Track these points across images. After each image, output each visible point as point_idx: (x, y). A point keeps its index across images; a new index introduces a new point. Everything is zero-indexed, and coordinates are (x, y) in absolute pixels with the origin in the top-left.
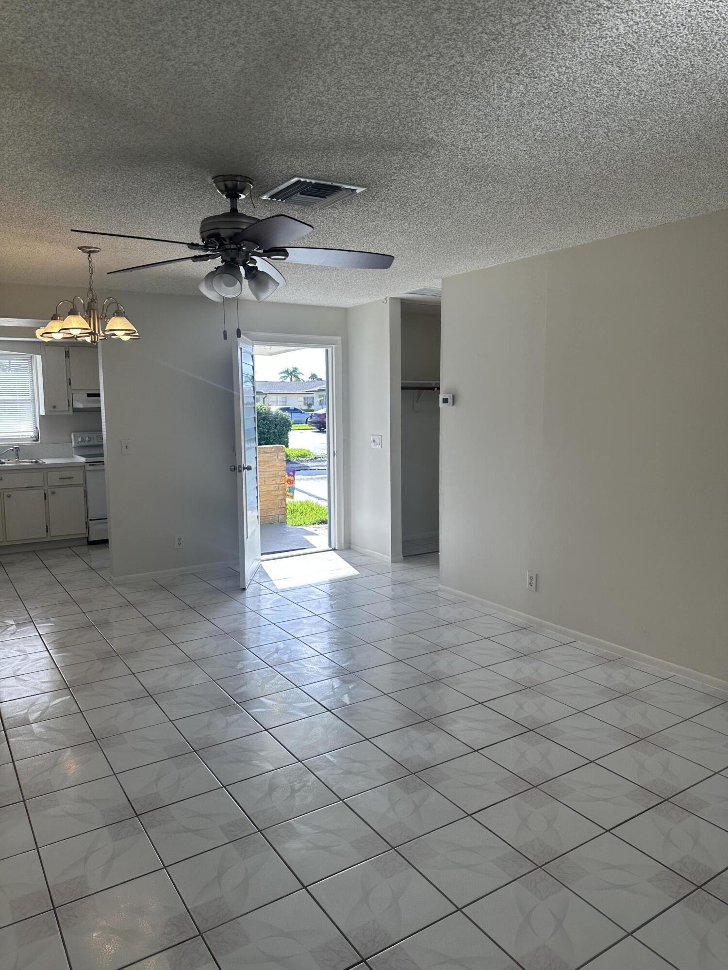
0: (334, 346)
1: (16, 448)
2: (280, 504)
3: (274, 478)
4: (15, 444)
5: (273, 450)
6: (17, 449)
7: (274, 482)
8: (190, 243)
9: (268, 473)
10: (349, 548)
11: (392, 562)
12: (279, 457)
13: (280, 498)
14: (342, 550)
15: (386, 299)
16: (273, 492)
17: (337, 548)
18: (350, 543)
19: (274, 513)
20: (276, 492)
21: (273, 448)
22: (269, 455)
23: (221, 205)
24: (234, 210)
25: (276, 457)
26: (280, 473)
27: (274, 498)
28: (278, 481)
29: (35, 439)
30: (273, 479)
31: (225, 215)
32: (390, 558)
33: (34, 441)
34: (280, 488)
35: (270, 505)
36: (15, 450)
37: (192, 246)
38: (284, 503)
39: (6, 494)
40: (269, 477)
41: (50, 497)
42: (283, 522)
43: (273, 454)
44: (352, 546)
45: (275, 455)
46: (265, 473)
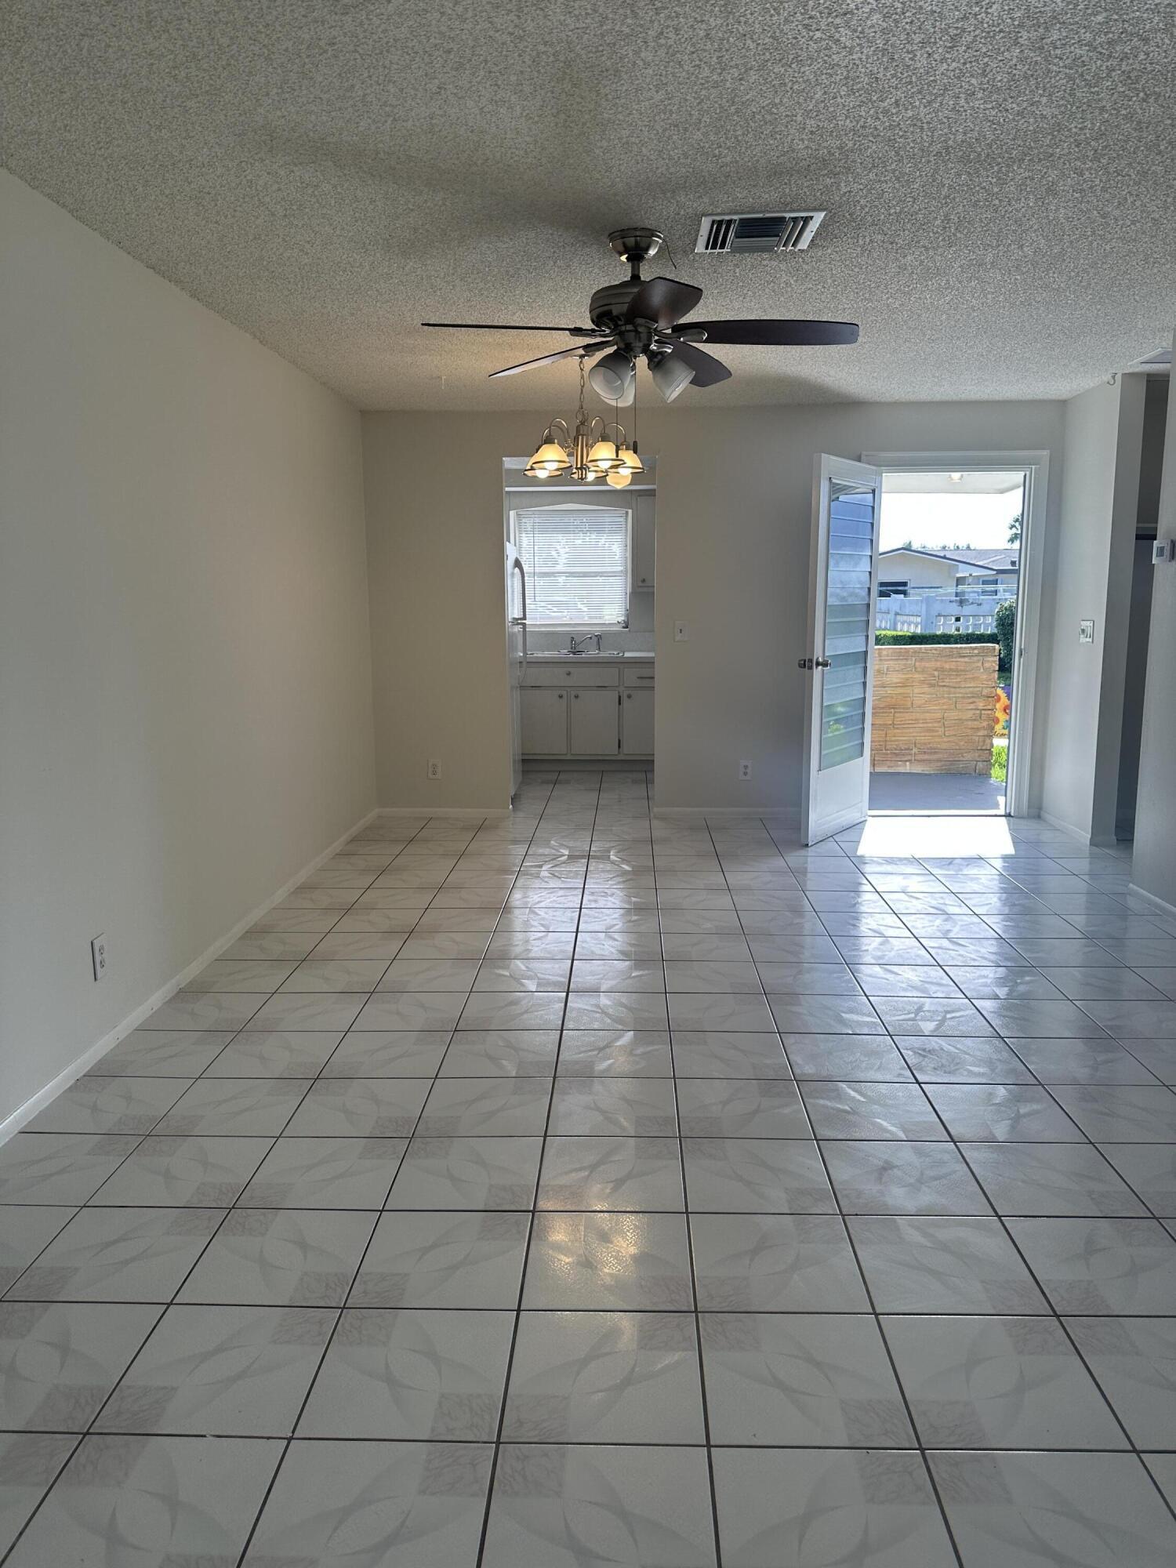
0: (1033, 467)
1: (596, 636)
2: (981, 744)
3: (974, 700)
4: (597, 630)
5: (976, 651)
6: (599, 637)
7: (972, 706)
8: (573, 327)
9: (962, 691)
10: (1039, 817)
11: (1090, 845)
12: (987, 665)
13: (981, 733)
14: (1022, 818)
15: (1114, 377)
16: (970, 723)
17: (1012, 814)
18: (1040, 808)
19: (968, 757)
20: (975, 723)
21: (976, 648)
22: (966, 659)
23: (619, 270)
24: (635, 277)
25: (980, 664)
26: (985, 692)
27: (970, 732)
28: (981, 705)
29: (624, 625)
30: (971, 700)
31: (624, 285)
32: (1089, 836)
33: (624, 627)
34: (983, 717)
35: (962, 743)
36: (595, 639)
37: (577, 331)
38: (988, 741)
39: (573, 693)
40: (963, 698)
41: (625, 700)
42: (985, 775)
43: (975, 658)
44: (1044, 814)
45: (979, 660)
46: (958, 690)
